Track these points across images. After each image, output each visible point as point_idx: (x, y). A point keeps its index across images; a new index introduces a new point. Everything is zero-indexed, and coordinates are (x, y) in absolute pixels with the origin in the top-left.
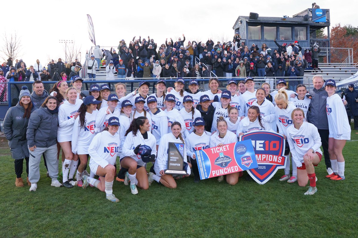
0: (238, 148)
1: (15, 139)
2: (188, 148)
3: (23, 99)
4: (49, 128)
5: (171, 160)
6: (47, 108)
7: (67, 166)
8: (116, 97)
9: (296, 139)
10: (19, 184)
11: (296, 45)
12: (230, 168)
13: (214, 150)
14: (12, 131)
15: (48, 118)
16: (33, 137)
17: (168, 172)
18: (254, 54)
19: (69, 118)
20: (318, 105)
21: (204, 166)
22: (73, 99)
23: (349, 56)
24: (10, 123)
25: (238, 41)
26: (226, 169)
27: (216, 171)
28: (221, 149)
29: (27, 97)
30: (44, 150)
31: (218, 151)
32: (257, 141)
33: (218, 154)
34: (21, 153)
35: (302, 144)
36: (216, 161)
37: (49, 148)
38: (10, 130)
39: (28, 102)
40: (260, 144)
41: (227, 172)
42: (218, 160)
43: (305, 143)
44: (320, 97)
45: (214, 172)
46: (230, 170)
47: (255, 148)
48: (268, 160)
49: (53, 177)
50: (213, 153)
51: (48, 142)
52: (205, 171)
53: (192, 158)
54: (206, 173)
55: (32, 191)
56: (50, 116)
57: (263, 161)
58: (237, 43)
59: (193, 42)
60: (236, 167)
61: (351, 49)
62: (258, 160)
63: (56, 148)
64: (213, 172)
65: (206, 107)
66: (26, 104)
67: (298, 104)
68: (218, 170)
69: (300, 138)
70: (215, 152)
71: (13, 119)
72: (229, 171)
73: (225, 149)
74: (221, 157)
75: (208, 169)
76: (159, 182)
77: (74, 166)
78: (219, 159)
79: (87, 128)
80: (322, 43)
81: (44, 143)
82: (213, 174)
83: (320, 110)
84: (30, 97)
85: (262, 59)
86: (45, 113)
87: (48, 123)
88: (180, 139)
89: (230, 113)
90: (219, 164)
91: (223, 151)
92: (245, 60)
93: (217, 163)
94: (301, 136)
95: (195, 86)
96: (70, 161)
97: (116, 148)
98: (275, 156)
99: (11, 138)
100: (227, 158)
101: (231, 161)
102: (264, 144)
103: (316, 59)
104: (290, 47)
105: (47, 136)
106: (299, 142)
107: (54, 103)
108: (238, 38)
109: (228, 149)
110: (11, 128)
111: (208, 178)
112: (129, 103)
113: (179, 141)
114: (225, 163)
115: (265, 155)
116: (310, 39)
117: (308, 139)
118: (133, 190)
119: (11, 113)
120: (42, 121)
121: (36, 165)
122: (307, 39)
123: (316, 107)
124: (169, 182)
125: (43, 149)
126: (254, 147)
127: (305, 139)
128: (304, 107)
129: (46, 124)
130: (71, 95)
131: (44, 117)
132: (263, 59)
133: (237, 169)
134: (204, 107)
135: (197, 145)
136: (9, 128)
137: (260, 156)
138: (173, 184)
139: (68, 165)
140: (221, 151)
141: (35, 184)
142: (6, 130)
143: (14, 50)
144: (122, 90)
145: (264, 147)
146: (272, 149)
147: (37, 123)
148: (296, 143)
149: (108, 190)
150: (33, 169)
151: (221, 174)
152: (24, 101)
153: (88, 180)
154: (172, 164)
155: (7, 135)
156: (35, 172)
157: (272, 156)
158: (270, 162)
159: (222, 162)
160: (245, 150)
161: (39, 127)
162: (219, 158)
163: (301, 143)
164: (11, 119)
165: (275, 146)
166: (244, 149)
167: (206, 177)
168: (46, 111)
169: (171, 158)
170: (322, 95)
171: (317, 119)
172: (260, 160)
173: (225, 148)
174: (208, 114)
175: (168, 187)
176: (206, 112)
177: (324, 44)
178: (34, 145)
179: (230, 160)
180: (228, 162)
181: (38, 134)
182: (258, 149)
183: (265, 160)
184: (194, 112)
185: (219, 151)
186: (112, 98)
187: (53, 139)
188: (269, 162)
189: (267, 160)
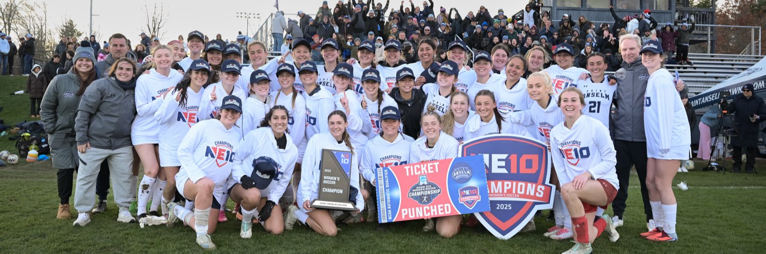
0: (455, 170)
1: (59, 132)
2: (367, 164)
3: (78, 62)
4: (115, 114)
5: (325, 182)
6: (116, 78)
7: (145, 187)
8: (235, 66)
9: (565, 148)
10: (61, 215)
11: (646, 18)
12: (435, 207)
13: (409, 169)
14: (56, 118)
15: (114, 96)
16: (87, 127)
17: (318, 203)
18: (564, 31)
19: (154, 98)
20: (632, 92)
21: (389, 198)
22: (165, 66)
23: (753, 42)
24: (52, 102)
25: (537, 9)
26: (428, 208)
27: (410, 209)
28: (423, 169)
29: (86, 61)
30: (107, 154)
31: (417, 172)
32: (493, 155)
33: (416, 177)
34: (69, 158)
35: (577, 159)
36: (412, 192)
37: (116, 151)
38: (51, 116)
39: (89, 69)
40: (499, 160)
41: (429, 213)
42: (415, 188)
43: (583, 156)
44: (634, 78)
45: (405, 212)
46: (435, 210)
47: (489, 169)
48: (516, 192)
49: (122, 206)
50: (408, 174)
51: (113, 140)
52: (389, 208)
53: (372, 183)
54: (390, 211)
55: (77, 225)
56: (120, 93)
57: (506, 194)
58: (532, 11)
59: (451, 10)
60: (447, 207)
61: (759, 29)
62: (497, 192)
63: (129, 152)
64: (403, 210)
65: (407, 91)
66: (84, 73)
67: (592, 91)
68: (413, 209)
69: (574, 147)
70: (412, 174)
71: (59, 96)
72: (434, 212)
73: (431, 170)
74: (421, 184)
75: (394, 204)
76: (306, 223)
77: (161, 189)
78: (417, 188)
79: (184, 116)
80: (700, 16)
81: (104, 141)
82: (403, 215)
83: (635, 104)
84: (92, 61)
85: (576, 39)
86: (111, 86)
87: (114, 105)
88: (347, 145)
89: (453, 103)
90: (416, 198)
91: (426, 172)
92: (542, 40)
93: (413, 194)
94: (574, 142)
95: (394, 52)
96: (152, 179)
97: (228, 152)
98: (529, 185)
99: (52, 129)
100: (433, 186)
101: (440, 193)
102: (507, 160)
103: (684, 44)
104: (635, 21)
105: (112, 128)
106: (571, 154)
107: (128, 69)
108: (537, 4)
109: (437, 171)
110: (55, 112)
111: (394, 221)
112: (263, 75)
113: (343, 147)
114: (427, 195)
115: (509, 183)
116: (676, 8)
117: (587, 149)
118: (244, 231)
119: (56, 84)
120: (104, 100)
121: (87, 179)
122: (670, 8)
123: (627, 97)
124: (321, 224)
125: (104, 153)
126: (488, 166)
127: (581, 149)
128: (604, 95)
129: (112, 106)
130: (159, 59)
131: (106, 92)
132: (578, 40)
133: (448, 211)
134: (403, 91)
135: (383, 159)
136: (51, 111)
137: (500, 183)
138: (329, 227)
139: (148, 185)
140: (423, 173)
141: (85, 214)
142: (45, 114)
143: (158, 28)
144: (260, 55)
145: (507, 166)
146: (524, 170)
147: (94, 102)
148: (566, 157)
149: (200, 225)
150: (83, 187)
151: (418, 216)
152: (80, 66)
153: (176, 210)
154: (326, 190)
155: (46, 123)
156: (86, 192)
157: (523, 184)
158: (521, 196)
159: (422, 193)
160: (469, 175)
161: (98, 110)
162: (418, 186)
163: (574, 157)
164: (55, 94)
165: (529, 164)
166: (468, 172)
167: (390, 218)
168: (113, 82)
169: (325, 177)
170: (639, 73)
171: (629, 120)
172: (501, 192)
173: (432, 168)
174: (412, 106)
175: (321, 232)
176: (408, 102)
177: (703, 17)
178: (87, 143)
179: (439, 191)
180: (434, 196)
181: (96, 124)
182: (495, 170)
183: (510, 191)
184: (383, 99)
185: (419, 173)
186: (227, 67)
187: (122, 136)
188: (518, 196)
189: (514, 192)
